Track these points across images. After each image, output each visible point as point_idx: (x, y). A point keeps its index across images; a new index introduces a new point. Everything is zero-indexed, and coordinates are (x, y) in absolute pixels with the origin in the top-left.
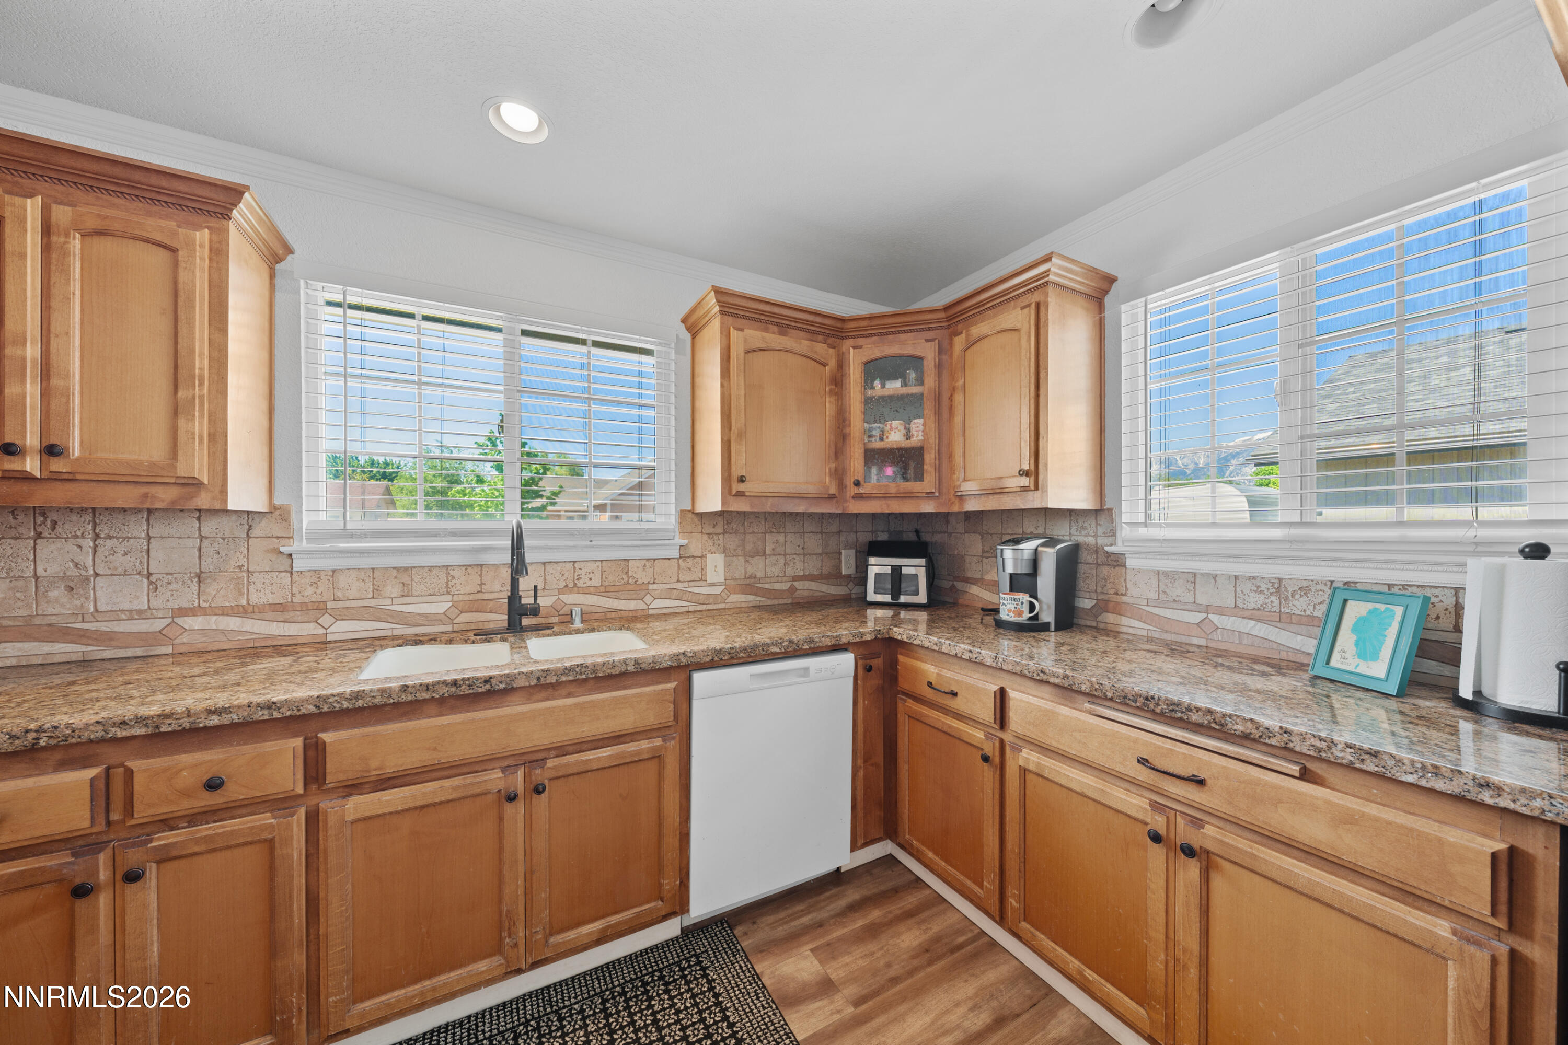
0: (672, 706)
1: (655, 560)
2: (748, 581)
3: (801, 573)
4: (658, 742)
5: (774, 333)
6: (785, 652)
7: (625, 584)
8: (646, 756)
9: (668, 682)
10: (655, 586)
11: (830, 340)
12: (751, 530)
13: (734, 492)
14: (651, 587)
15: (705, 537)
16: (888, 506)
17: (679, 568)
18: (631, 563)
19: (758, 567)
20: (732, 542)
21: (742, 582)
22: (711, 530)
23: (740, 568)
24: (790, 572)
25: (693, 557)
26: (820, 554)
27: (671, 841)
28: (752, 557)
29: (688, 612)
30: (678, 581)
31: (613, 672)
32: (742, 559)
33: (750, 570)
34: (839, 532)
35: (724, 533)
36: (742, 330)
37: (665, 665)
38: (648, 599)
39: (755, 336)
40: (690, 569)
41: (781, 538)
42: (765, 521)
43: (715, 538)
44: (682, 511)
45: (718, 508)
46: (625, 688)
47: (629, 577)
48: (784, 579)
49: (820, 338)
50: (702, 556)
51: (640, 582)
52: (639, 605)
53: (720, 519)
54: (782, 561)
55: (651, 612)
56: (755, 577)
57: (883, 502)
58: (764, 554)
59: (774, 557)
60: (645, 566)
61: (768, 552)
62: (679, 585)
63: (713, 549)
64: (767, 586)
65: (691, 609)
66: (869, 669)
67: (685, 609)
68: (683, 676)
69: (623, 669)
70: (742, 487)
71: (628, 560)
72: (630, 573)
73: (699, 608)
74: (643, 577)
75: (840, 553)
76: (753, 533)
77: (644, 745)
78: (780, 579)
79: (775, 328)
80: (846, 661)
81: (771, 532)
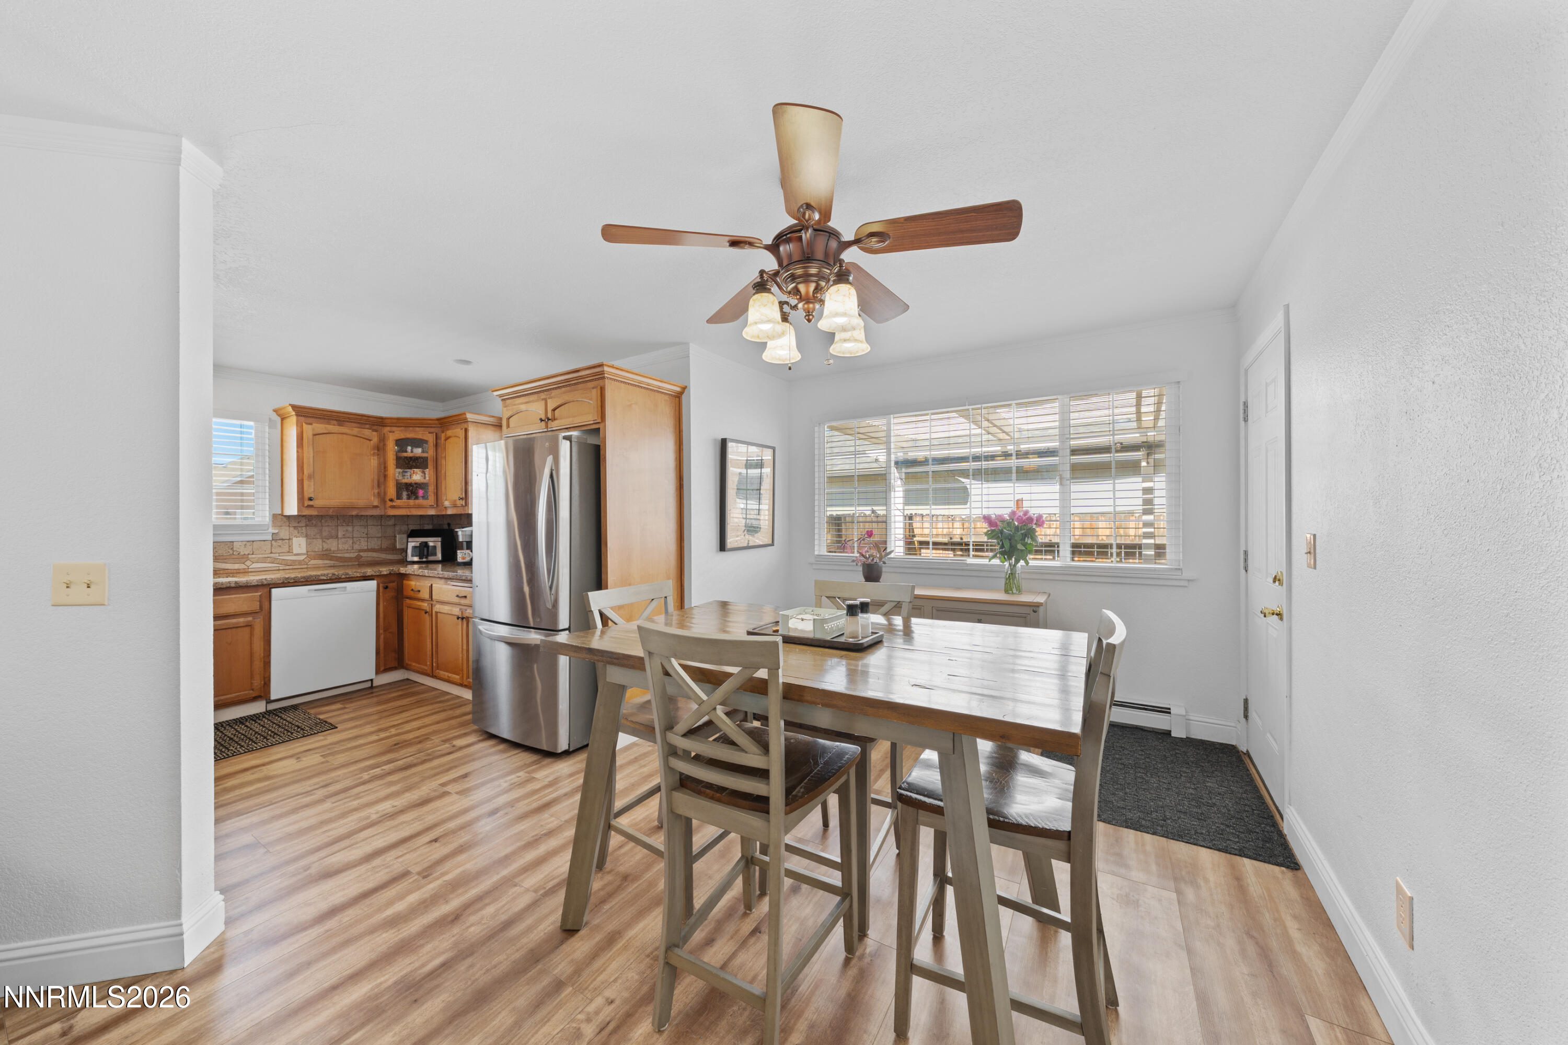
0: (258, 603)
1: (253, 541)
2: (325, 553)
3: (366, 548)
4: (250, 619)
5: (334, 425)
6: (330, 579)
7: (230, 555)
8: (242, 625)
9: (257, 592)
10: (253, 556)
11: (375, 427)
12: (326, 524)
13: (306, 505)
14: (250, 556)
15: (292, 529)
16: (410, 512)
17: (272, 546)
18: (235, 543)
19: (332, 545)
20: (312, 531)
21: (320, 553)
22: (296, 525)
23: (318, 545)
24: (356, 547)
25: (283, 539)
26: (380, 537)
27: (258, 664)
28: (328, 539)
29: (279, 570)
30: (271, 553)
31: (222, 587)
32: (320, 541)
33: (326, 546)
34: (395, 525)
35: (306, 526)
36: (311, 424)
37: (254, 584)
38: (248, 563)
39: (320, 427)
40: (280, 546)
41: (350, 529)
42: (338, 519)
43: (299, 529)
44: (274, 515)
45: (296, 513)
46: (229, 595)
47: (233, 551)
48: (352, 551)
49: (368, 426)
50: (289, 539)
51: (242, 553)
52: (242, 566)
53: (303, 518)
54: (350, 541)
55: (250, 570)
56: (330, 550)
57: (407, 510)
58: (337, 537)
59: (344, 539)
60: (246, 545)
61: (339, 536)
62: (272, 555)
63: (298, 535)
64: (339, 555)
65: (281, 568)
66: (386, 588)
67: (278, 568)
68: (266, 590)
69: (228, 585)
70: (311, 503)
71: (233, 542)
72: (235, 549)
73: (287, 567)
74: (243, 551)
75: (395, 537)
76: (328, 526)
77: (241, 620)
78: (349, 551)
79: (335, 422)
80: (373, 584)
81: (343, 525)
